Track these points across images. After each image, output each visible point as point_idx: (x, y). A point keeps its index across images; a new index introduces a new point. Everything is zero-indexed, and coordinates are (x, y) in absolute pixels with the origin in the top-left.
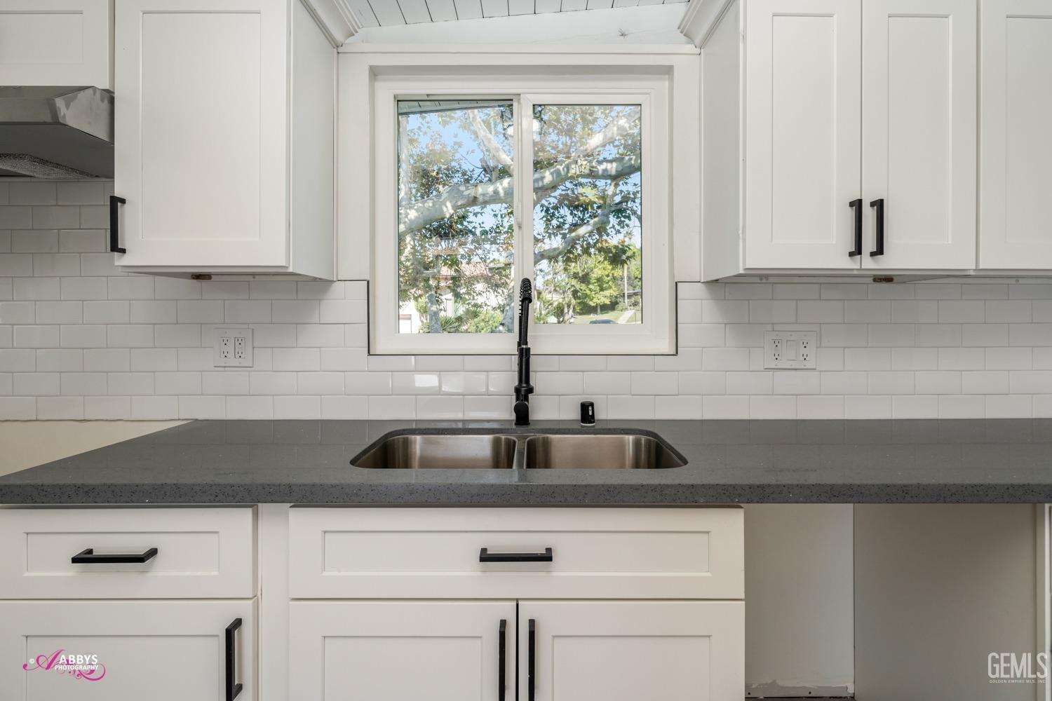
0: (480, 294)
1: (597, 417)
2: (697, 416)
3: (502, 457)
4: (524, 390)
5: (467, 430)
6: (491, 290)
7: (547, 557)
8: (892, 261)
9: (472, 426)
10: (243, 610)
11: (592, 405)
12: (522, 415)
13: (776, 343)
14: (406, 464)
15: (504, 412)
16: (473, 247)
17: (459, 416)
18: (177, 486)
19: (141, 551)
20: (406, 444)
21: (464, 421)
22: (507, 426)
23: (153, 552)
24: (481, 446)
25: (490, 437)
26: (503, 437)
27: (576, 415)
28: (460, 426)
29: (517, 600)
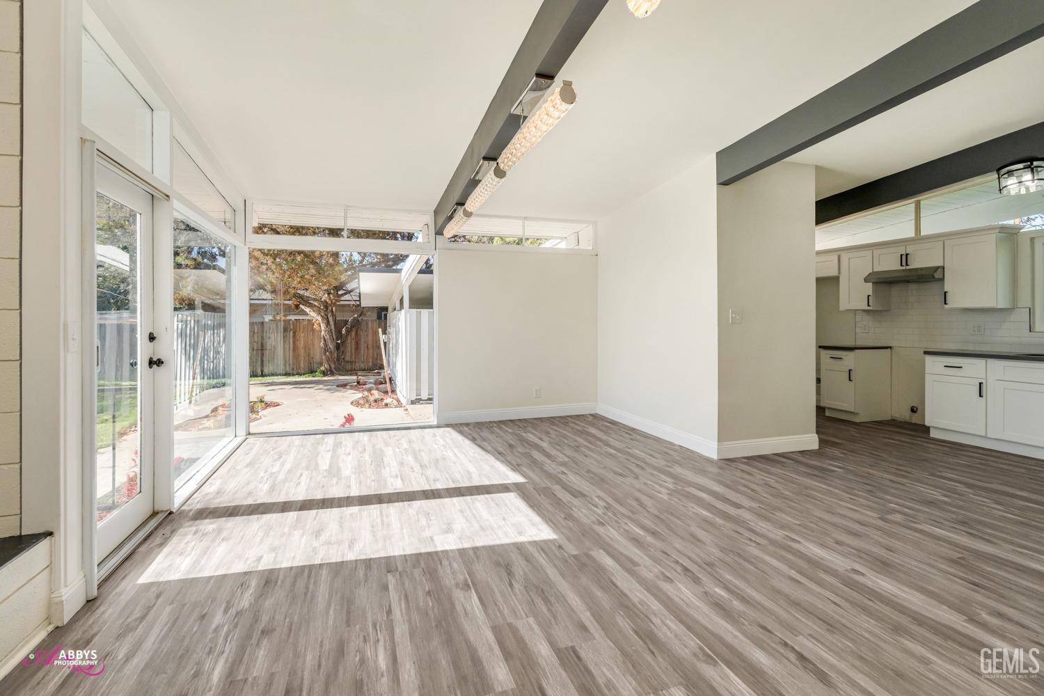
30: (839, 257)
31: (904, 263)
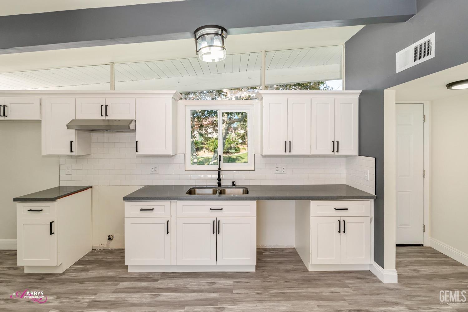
0: (210, 133)
1: (236, 185)
2: (259, 184)
3: (215, 193)
4: (219, 179)
5: (207, 188)
6: (214, 132)
7: (222, 209)
8: (293, 153)
9: (208, 187)
10: (169, 219)
11: (235, 182)
12: (219, 184)
13: (277, 168)
14: (194, 194)
15: (215, 184)
16: (207, 115)
17: (205, 184)
18: (158, 197)
19: (152, 209)
20: (194, 190)
21: (206, 186)
22: (216, 187)
23: (153, 209)
24: (210, 191)
25: (212, 189)
26: (215, 189)
27: (232, 184)
28: (205, 187)
29: (216, 217)
30: (41, 100)
31: (104, 114)
